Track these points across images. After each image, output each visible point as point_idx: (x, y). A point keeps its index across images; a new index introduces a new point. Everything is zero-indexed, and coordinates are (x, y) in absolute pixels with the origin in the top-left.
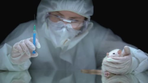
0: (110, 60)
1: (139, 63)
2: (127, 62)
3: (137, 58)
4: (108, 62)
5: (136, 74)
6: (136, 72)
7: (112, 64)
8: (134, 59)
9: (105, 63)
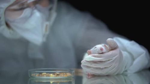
0: (90, 58)
1: (133, 59)
2: (114, 58)
3: (130, 53)
4: (88, 61)
5: (129, 75)
6: (129, 72)
7: (94, 64)
8: (125, 54)
9: (85, 63)
